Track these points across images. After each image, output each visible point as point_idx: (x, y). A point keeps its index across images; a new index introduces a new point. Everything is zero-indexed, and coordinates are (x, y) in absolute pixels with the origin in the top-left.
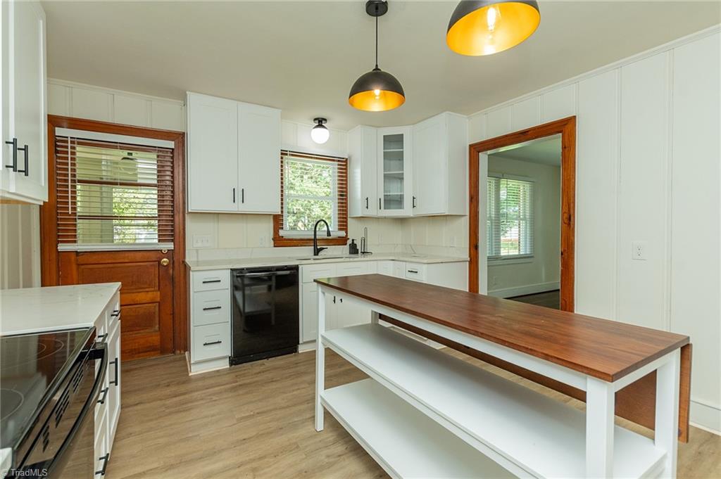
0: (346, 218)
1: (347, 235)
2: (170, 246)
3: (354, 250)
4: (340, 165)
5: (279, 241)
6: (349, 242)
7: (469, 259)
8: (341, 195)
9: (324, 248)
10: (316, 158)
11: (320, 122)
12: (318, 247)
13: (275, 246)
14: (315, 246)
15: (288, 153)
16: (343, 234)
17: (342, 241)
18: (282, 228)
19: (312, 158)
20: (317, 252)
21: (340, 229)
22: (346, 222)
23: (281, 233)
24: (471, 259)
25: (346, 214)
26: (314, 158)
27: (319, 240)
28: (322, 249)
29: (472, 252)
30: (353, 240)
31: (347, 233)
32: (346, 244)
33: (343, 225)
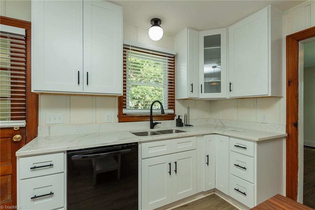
0: (174, 100)
1: (174, 113)
2: (23, 123)
3: (179, 123)
4: (170, 60)
5: (123, 118)
6: (176, 118)
7: (286, 135)
8: (170, 83)
9: (158, 123)
10: (152, 54)
11: (156, 22)
12: (154, 122)
13: (119, 122)
14: (151, 121)
15: (130, 48)
16: (171, 111)
17: (171, 117)
18: (125, 108)
19: (149, 53)
20: (153, 126)
21: (169, 108)
22: (174, 103)
23: (125, 111)
24: (288, 135)
25: (174, 97)
26: (151, 54)
27: (154, 116)
28: (156, 123)
29: (290, 128)
30: (179, 116)
31: (174, 111)
32: (174, 119)
33: (172, 105)
